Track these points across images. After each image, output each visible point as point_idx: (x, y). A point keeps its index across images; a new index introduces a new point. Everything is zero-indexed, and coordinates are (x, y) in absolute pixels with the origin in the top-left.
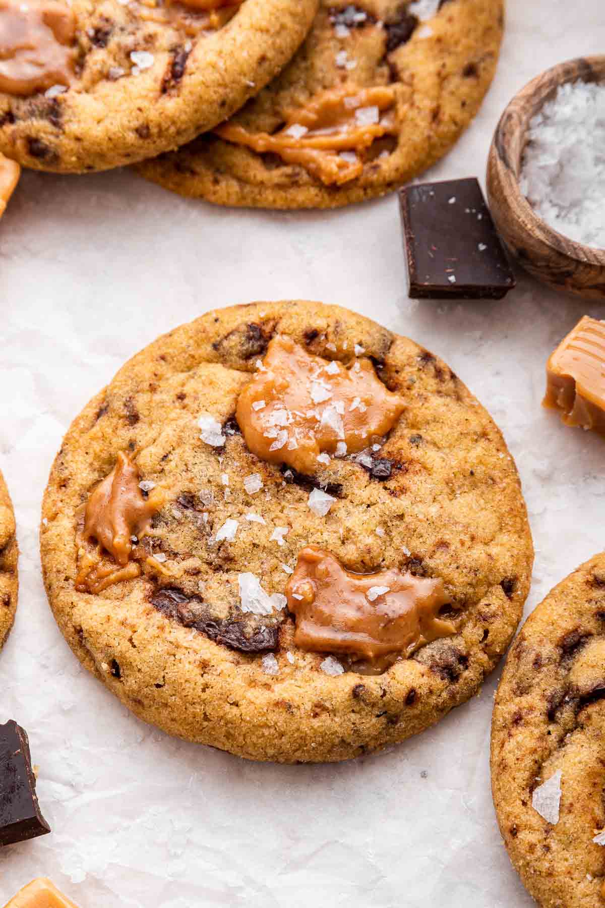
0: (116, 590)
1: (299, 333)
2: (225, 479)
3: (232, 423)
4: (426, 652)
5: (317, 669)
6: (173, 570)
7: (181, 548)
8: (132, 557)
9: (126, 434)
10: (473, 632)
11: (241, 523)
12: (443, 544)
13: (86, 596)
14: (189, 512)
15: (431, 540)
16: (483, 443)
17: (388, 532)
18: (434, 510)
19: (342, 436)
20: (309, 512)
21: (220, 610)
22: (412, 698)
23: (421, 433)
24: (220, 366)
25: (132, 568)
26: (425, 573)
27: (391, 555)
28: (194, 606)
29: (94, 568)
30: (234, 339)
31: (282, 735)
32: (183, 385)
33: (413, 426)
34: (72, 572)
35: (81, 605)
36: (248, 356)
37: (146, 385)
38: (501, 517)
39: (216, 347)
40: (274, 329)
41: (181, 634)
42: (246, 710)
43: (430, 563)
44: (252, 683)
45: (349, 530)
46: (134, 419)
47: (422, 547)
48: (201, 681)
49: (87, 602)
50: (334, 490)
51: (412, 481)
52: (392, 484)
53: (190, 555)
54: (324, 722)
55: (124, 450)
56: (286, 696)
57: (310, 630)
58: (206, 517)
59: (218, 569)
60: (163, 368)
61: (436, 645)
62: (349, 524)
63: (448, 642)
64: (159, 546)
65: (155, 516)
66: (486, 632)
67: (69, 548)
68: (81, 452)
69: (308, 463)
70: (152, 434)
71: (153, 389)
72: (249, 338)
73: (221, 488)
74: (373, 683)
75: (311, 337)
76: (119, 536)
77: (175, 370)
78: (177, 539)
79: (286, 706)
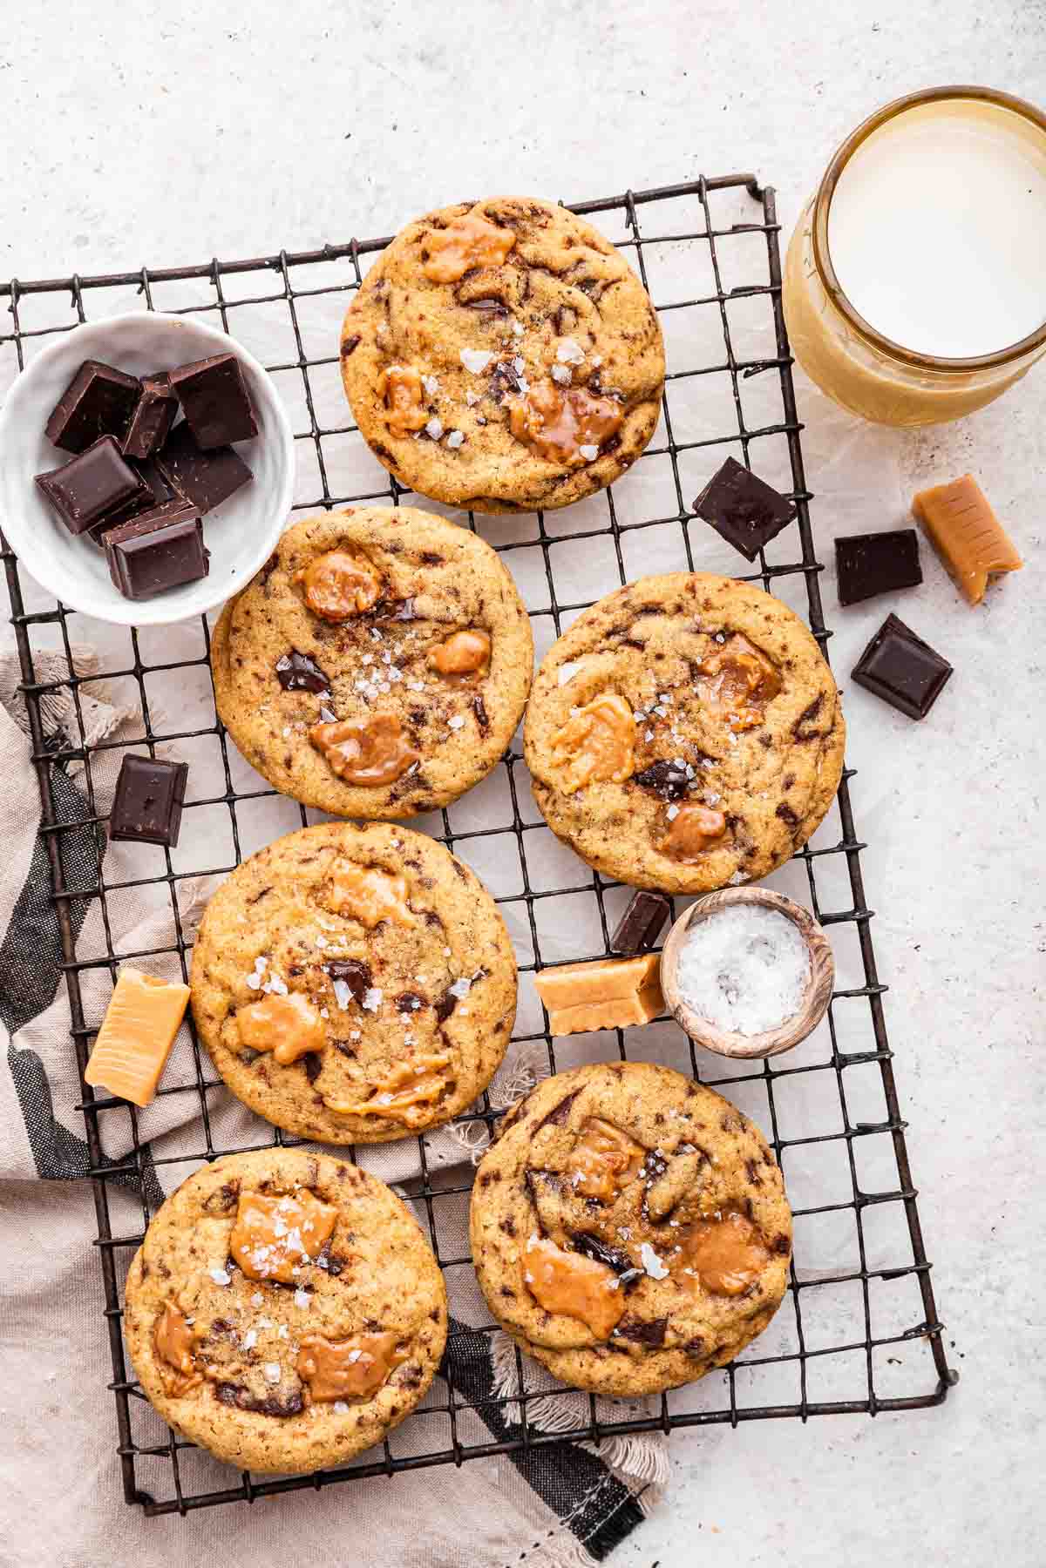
0: (192, 1393)
1: (255, 1187)
2: (238, 1305)
3: (231, 1260)
4: (395, 1376)
5: (331, 1412)
6: (224, 1374)
7: (225, 1358)
8: (195, 1370)
9: (165, 1286)
10: (420, 1352)
11: (257, 1330)
12: (387, 1307)
13: (173, 1400)
14: (222, 1334)
15: (379, 1307)
16: (394, 1223)
17: (350, 1310)
18: (374, 1286)
19: (303, 1251)
20: (298, 1309)
21: (262, 1394)
22: (394, 1411)
23: (353, 1230)
24: (210, 1219)
25: (198, 1377)
26: (381, 1329)
27: (357, 1325)
28: (245, 1395)
29: (174, 1383)
30: (214, 1201)
31: (322, 1460)
32: (191, 1240)
33: (346, 1225)
34: (161, 1387)
35: (173, 1408)
36: (227, 1209)
37: (167, 1248)
38: (419, 1271)
39: (205, 1206)
40: (238, 1187)
41: (242, 1417)
42: (295, 1454)
43: (381, 1322)
44: (294, 1436)
45: (326, 1316)
46: (167, 1274)
47: (374, 1314)
48: (263, 1446)
49: (177, 1405)
50: (309, 1289)
51: (357, 1271)
52: (343, 1276)
53: (232, 1361)
54: (346, 1446)
55: (166, 1297)
56: (318, 1438)
57: (320, 1392)
58: (234, 1333)
59: (252, 1364)
60: (175, 1231)
61: (400, 1369)
62: (324, 1312)
63: (407, 1364)
64: (211, 1360)
65: (203, 1342)
66: (428, 1350)
67: (153, 1372)
68: (140, 1304)
69: (287, 1276)
70: (182, 1283)
71: (173, 1248)
72: (224, 1198)
73: (238, 1311)
74: (367, 1410)
75: (264, 1187)
76: (185, 1362)
77: (183, 1229)
78: (222, 1352)
79: (319, 1444)
